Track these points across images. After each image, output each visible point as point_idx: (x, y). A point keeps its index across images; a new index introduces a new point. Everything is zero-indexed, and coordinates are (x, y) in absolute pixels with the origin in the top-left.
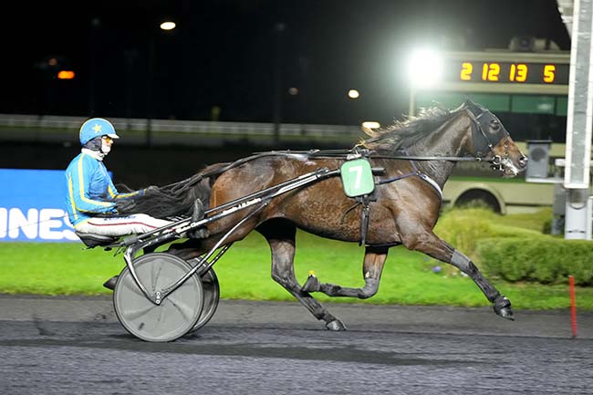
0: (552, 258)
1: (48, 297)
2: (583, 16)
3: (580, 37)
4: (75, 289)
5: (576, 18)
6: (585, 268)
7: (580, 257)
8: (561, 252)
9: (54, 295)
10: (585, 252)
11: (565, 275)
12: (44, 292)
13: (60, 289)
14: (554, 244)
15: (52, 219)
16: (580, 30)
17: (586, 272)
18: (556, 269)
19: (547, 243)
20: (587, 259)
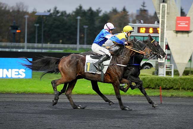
0: (155, 82)
1: (14, 94)
2: (163, 15)
3: (162, 21)
4: (23, 92)
5: (161, 15)
6: (164, 84)
7: (163, 81)
8: (158, 80)
9: (16, 93)
10: (164, 80)
11: (159, 86)
12: (13, 93)
13: (18, 92)
14: (155, 78)
15: (15, 72)
16: (162, 19)
17: (164, 85)
18: (156, 84)
19: (154, 77)
20: (164, 82)
